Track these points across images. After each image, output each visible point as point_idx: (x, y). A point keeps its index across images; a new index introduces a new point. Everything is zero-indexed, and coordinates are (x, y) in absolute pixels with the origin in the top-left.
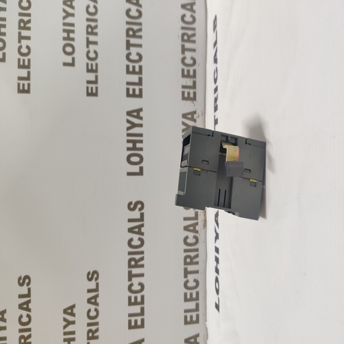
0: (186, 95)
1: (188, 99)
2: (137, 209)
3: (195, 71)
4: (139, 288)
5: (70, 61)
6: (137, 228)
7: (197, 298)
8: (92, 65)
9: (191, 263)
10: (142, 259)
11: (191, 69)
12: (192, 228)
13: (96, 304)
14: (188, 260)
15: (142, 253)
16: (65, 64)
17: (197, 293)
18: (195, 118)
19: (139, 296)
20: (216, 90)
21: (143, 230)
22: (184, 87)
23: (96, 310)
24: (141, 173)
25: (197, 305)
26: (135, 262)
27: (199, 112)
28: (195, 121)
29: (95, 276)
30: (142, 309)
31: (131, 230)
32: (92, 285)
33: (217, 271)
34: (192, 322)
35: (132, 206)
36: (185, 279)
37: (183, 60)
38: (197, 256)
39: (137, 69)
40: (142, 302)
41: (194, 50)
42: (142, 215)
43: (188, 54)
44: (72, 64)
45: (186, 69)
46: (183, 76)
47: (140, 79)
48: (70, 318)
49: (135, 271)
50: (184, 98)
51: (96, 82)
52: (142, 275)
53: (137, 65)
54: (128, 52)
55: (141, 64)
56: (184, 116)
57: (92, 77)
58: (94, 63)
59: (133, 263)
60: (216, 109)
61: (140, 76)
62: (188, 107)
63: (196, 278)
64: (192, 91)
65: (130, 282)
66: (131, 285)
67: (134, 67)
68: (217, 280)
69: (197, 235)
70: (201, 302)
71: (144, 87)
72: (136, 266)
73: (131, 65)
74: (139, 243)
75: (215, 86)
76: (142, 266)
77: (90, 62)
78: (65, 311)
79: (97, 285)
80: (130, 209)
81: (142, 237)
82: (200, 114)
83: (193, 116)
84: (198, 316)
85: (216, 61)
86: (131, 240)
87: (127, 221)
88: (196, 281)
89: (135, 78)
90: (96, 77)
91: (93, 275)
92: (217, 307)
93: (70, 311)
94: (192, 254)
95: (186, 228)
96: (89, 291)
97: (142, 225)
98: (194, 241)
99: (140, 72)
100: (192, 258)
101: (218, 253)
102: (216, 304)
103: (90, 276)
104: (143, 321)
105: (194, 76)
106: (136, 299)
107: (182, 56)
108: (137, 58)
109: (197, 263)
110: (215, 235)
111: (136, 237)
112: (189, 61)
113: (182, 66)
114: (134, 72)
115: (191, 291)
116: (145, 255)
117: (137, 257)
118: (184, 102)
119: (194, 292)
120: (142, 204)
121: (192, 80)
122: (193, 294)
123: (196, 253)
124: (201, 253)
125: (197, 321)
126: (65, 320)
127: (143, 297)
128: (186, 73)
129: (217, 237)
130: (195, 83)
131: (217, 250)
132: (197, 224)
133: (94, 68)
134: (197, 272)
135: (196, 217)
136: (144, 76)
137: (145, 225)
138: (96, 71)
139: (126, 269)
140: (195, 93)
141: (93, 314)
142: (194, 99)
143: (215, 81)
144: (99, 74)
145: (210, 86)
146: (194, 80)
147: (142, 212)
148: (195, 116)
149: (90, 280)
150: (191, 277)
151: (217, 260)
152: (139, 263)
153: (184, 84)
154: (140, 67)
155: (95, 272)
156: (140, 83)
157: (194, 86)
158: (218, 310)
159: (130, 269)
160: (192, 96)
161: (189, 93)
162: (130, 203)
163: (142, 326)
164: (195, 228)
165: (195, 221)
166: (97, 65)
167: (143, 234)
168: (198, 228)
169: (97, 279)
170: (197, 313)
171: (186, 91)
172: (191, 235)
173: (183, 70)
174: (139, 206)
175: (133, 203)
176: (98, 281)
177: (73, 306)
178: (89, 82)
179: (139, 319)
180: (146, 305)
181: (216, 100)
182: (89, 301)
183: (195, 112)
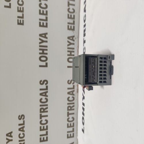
0: (70, 28)
1: (71, 29)
2: (44, 84)
3: (74, 16)
4: (45, 122)
5: (8, 5)
6: (44, 93)
7: (73, 126)
8: (20, 8)
9: (71, 110)
10: (47, 108)
11: (73, 15)
12: (71, 93)
13: (23, 131)
14: (69, 108)
15: (47, 105)
16: (5, 6)
17: (73, 124)
18: (74, 39)
19: (45, 126)
20: (85, 26)
21: (47, 94)
22: (68, 23)
23: (23, 134)
24: (46, 66)
25: (73, 129)
26: (43, 110)
27: (76, 36)
28: (74, 41)
29: (23, 117)
30: (47, 132)
31: (41, 94)
32: (21, 122)
33: (83, 114)
34: (71, 137)
35: (42, 83)
36: (68, 117)
37: (69, 9)
38: (74, 106)
39: (45, 12)
40: (47, 129)
41: (74, 5)
42: (47, 87)
43: (71, 7)
44: (10, 7)
45: (70, 14)
46: (68, 18)
47: (47, 18)
48: (10, 138)
49: (43, 114)
50: (68, 29)
51: (22, 17)
52: (47, 116)
53: (45, 10)
54: (40, 3)
55: (47, 10)
56: (69, 38)
57: (20, 14)
58: (22, 7)
59: (42, 110)
60: (84, 35)
61: (47, 16)
62: (71, 33)
63: (73, 117)
64: (72, 26)
65: (41, 120)
66: (41, 121)
67: (43, 11)
68: (83, 118)
69: (74, 96)
70: (75, 127)
71: (48, 22)
72: (44, 112)
73: (42, 10)
74: (45, 100)
75: (84, 24)
76: (47, 112)
77: (19, 7)
78: (7, 135)
79: (24, 121)
80: (41, 84)
81: (47, 97)
82: (76, 37)
83: (73, 38)
84: (73, 134)
85: (85, 11)
86: (41, 99)
87: (39, 90)
88: (73, 118)
89: (44, 17)
90: (23, 15)
91: (21, 117)
92: (83, 131)
93: (10, 135)
94: (71, 105)
95: (69, 93)
96: (20, 125)
97: (47, 92)
98: (72, 99)
99: (47, 14)
100: (71, 107)
101: (84, 106)
102: (82, 129)
103: (20, 118)
104: (47, 138)
105: (74, 18)
106: (44, 127)
107: (68, 8)
108: (45, 6)
109: (74, 109)
110: (82, 97)
111: (44, 98)
112: (71, 10)
113: (68, 13)
114: (43, 14)
115: (70, 123)
116: (48, 106)
117: (44, 107)
118: (69, 31)
119: (72, 123)
120: (47, 81)
121: (73, 20)
122: (71, 124)
123: (73, 105)
124: (75, 105)
125: (73, 136)
126: (7, 139)
127: (47, 127)
128: (70, 16)
129: (84, 98)
130: (74, 22)
131: (83, 104)
132: (74, 91)
133: (22, 10)
134: (73, 114)
135: (74, 88)
136: (48, 16)
137: (48, 92)
138: (23, 11)
139: (39, 113)
140: (74, 27)
141: (22, 136)
142: (74, 29)
143: (85, 21)
144: (24, 13)
145: (82, 24)
146: (74, 20)
147: (47, 85)
148: (74, 38)
149: (20, 119)
150: (70, 116)
151: (83, 109)
152: (46, 110)
153: (69, 22)
154: (47, 12)
155: (23, 115)
156: (46, 19)
157: (74, 23)
158: (84, 132)
159: (41, 113)
160: (72, 28)
161: (71, 27)
162: (41, 81)
163: (47, 140)
164: (73, 93)
165: (73, 90)
166: (23, 8)
167: (47, 96)
168: (74, 93)
169: (23, 119)
170: (73, 132)
171: (70, 25)
172: (71, 96)
173: (68, 15)
174: (46, 82)
175: (42, 81)
176: (24, 120)
177: (12, 132)
178: (18, 17)
179: (45, 137)
180: (49, 130)
181: (85, 31)
182: (20, 130)
183: (74, 36)
